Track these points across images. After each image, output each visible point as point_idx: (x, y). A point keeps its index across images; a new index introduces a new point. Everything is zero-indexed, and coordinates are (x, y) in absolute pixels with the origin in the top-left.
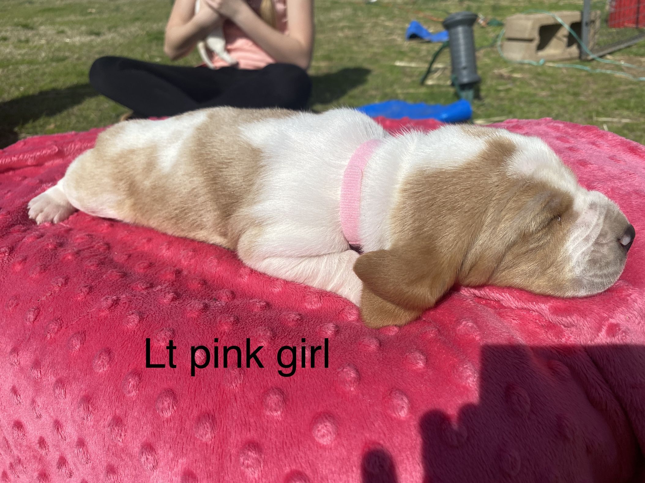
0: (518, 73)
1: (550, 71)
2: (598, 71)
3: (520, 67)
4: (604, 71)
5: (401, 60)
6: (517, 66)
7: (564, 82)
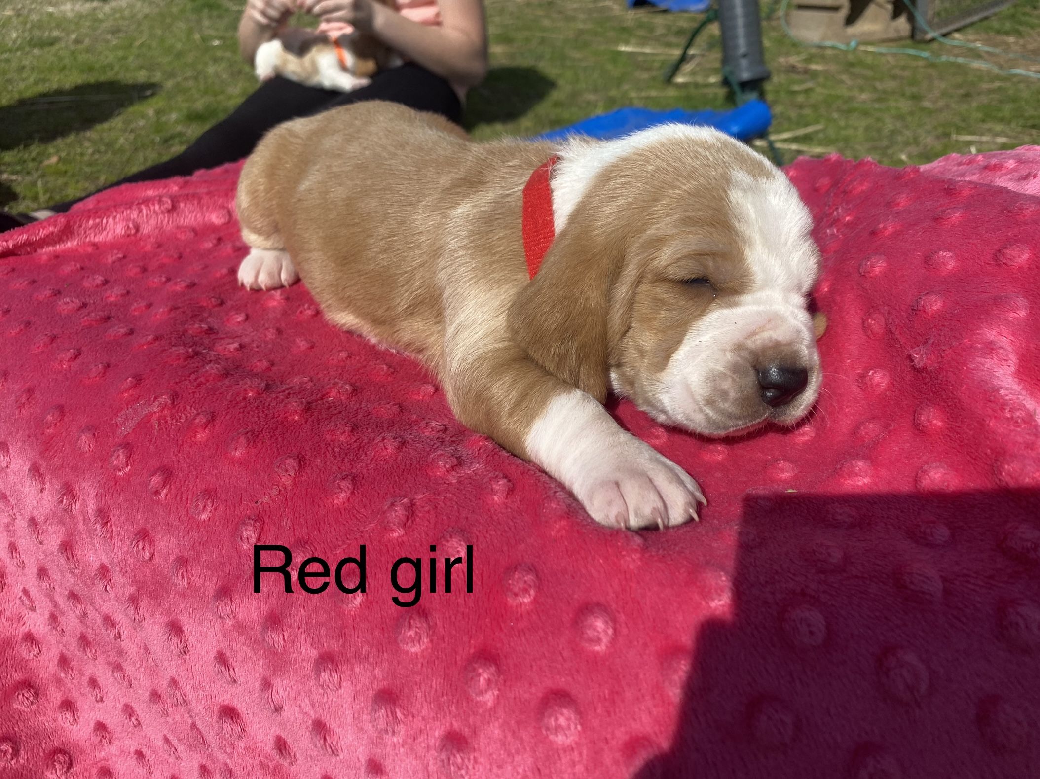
0: (817, 63)
1: (869, 60)
2: (944, 58)
3: (819, 53)
4: (952, 59)
5: (627, 43)
6: (813, 51)
7: (894, 77)
